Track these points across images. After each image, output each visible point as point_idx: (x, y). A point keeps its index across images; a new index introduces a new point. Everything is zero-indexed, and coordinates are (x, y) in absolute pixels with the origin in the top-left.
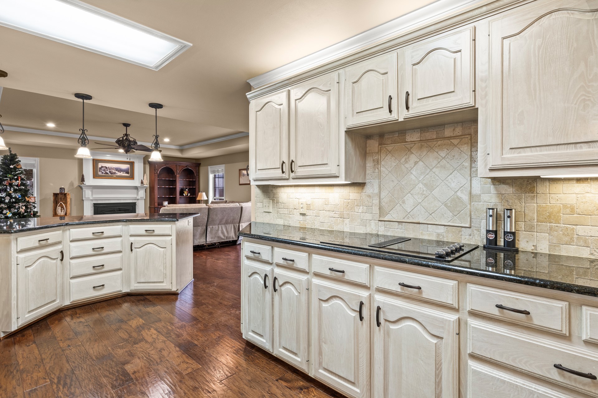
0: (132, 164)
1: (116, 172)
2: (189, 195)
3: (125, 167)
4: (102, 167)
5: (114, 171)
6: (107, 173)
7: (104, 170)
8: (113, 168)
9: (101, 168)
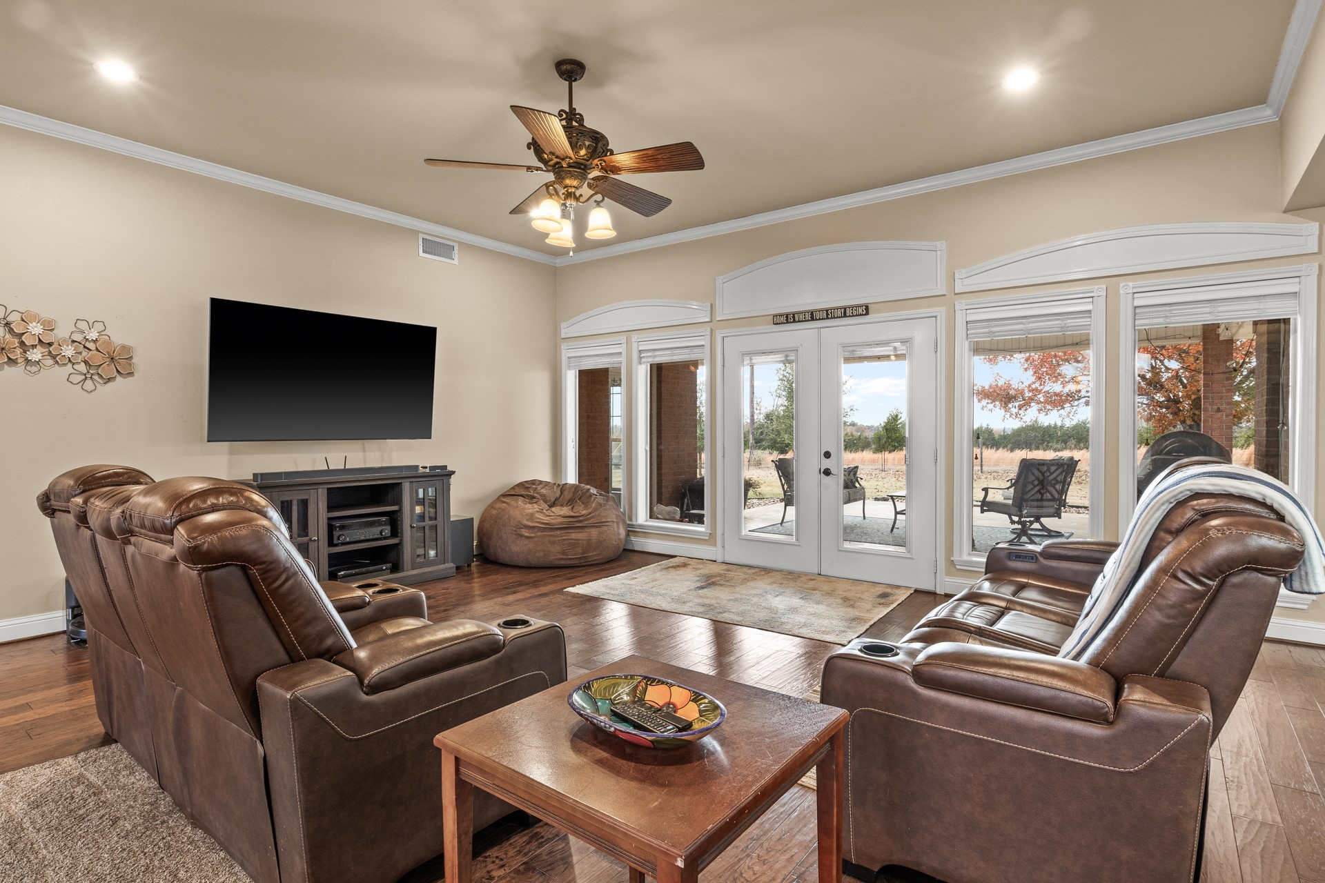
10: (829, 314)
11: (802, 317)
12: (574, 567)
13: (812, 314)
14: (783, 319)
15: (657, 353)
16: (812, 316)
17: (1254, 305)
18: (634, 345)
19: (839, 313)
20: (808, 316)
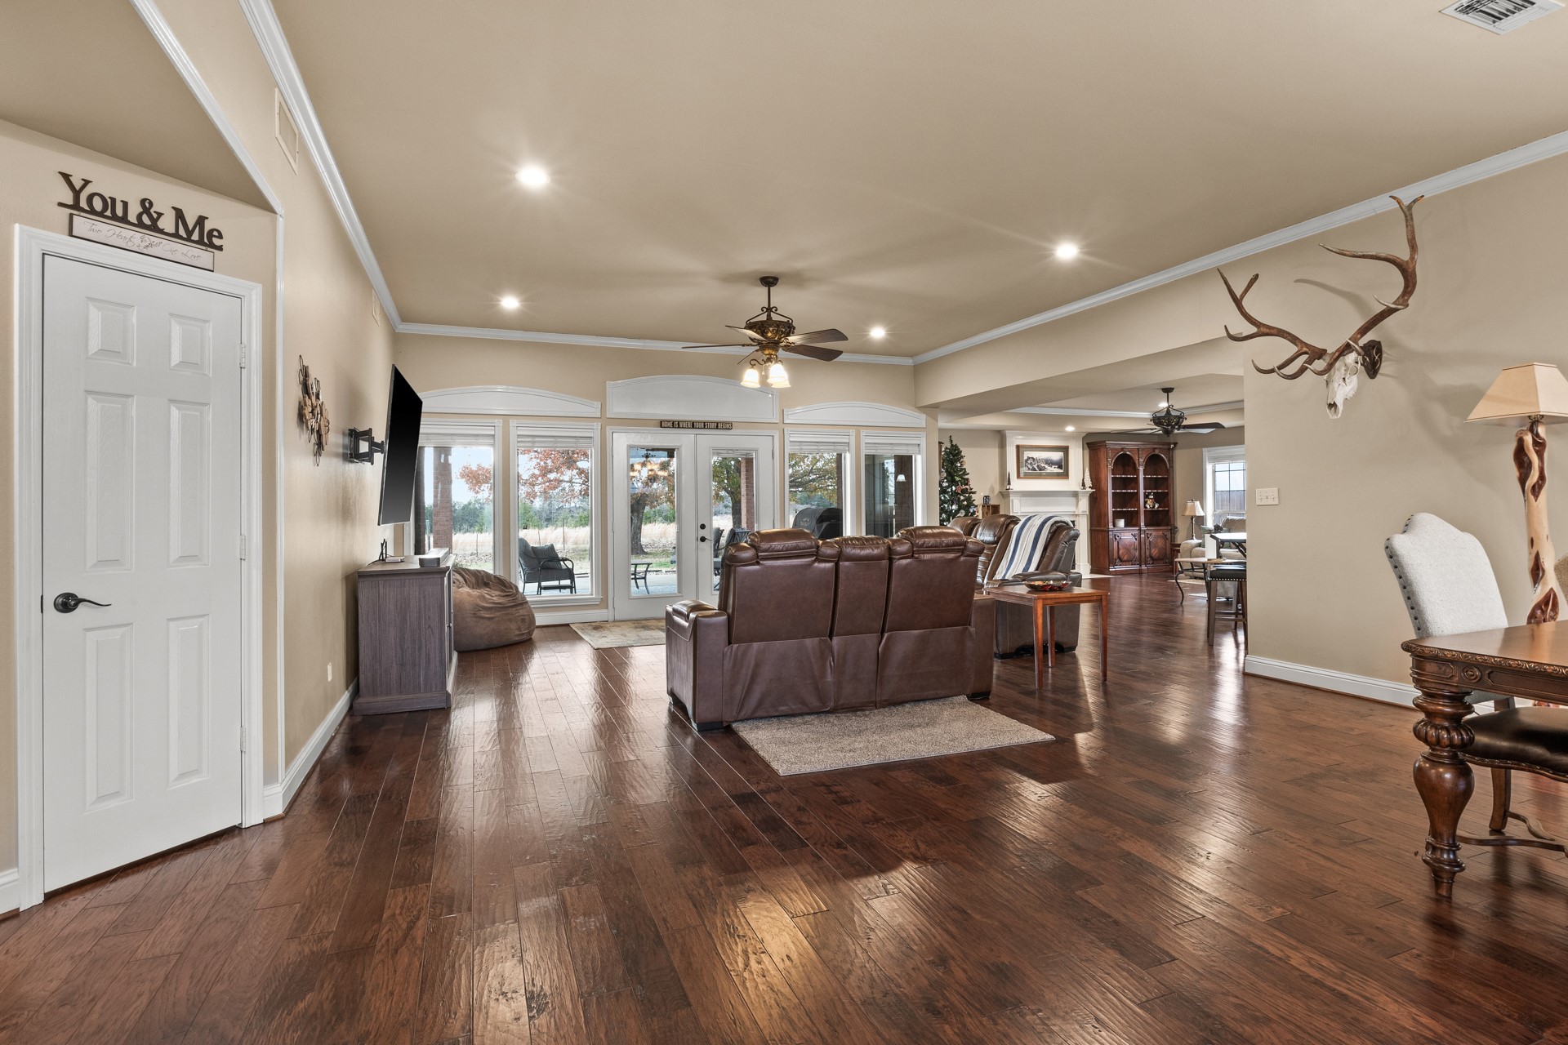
0: (1065, 450)
1: (1046, 466)
2: (1156, 506)
3: (1057, 456)
4: (1029, 458)
5: (1043, 465)
6: (1034, 469)
7: (1031, 464)
8: (1043, 459)
9: (1027, 461)
10: (705, 425)
11: (685, 425)
12: (523, 642)
13: (693, 423)
14: (670, 424)
15: (537, 439)
16: (693, 425)
17: (904, 448)
18: (512, 430)
19: (713, 425)
20: (690, 425)
